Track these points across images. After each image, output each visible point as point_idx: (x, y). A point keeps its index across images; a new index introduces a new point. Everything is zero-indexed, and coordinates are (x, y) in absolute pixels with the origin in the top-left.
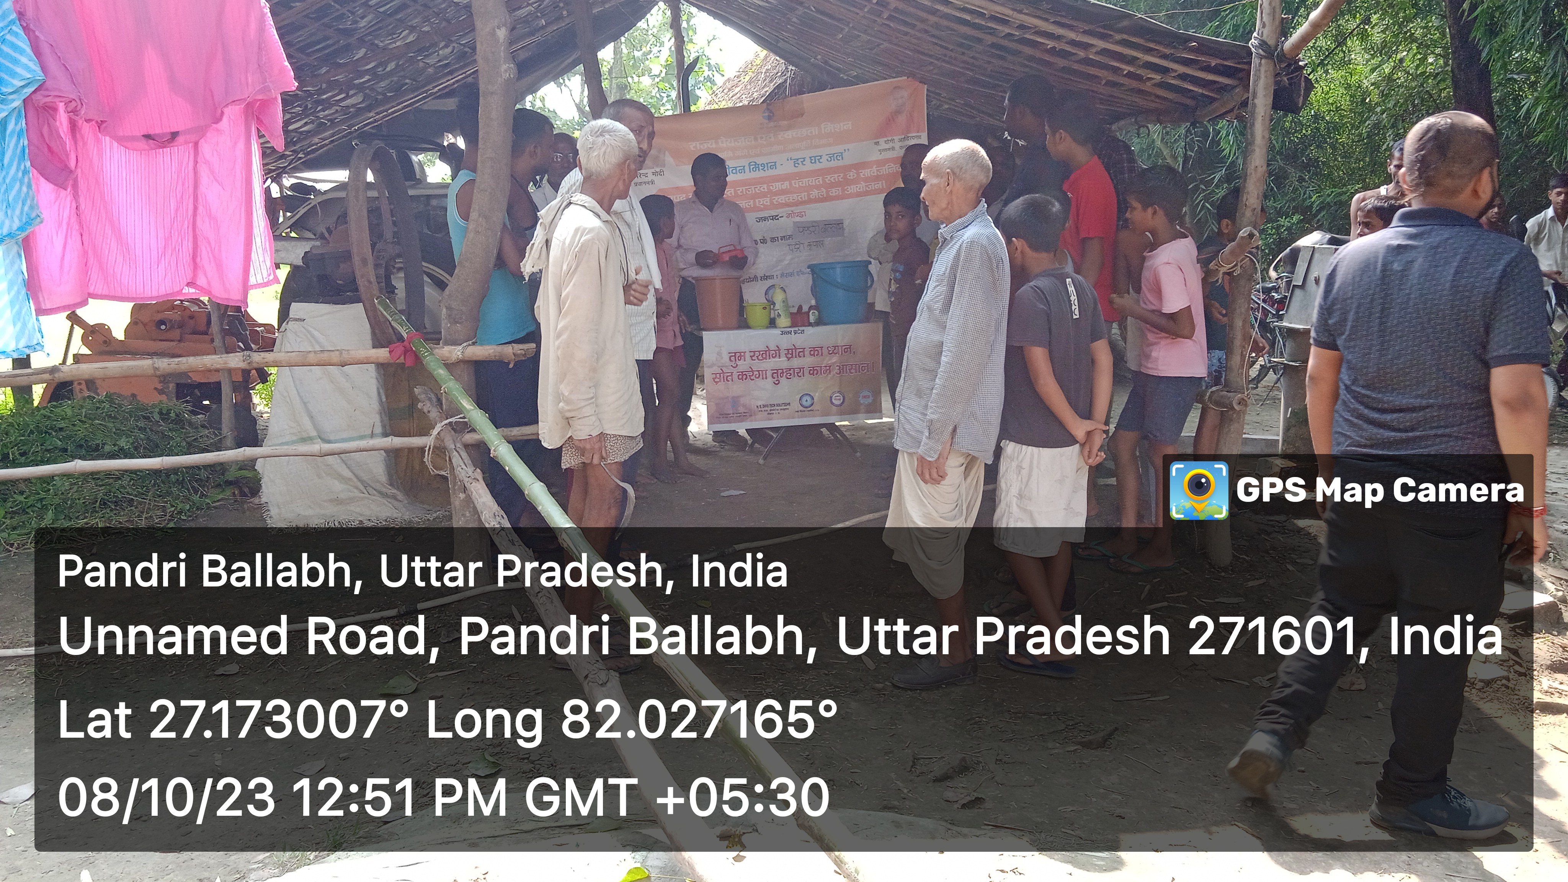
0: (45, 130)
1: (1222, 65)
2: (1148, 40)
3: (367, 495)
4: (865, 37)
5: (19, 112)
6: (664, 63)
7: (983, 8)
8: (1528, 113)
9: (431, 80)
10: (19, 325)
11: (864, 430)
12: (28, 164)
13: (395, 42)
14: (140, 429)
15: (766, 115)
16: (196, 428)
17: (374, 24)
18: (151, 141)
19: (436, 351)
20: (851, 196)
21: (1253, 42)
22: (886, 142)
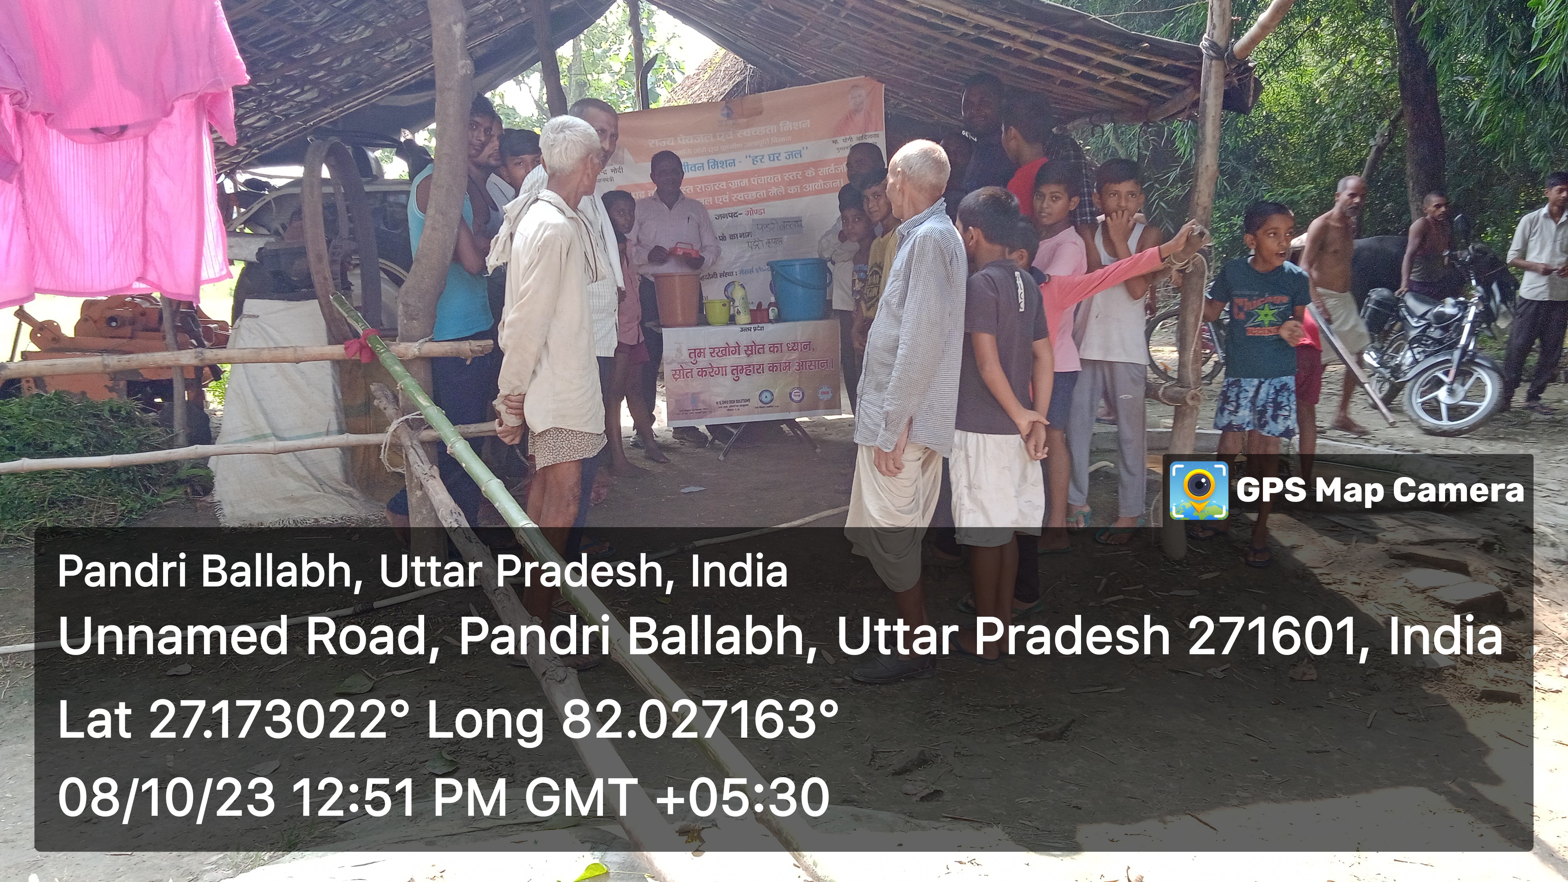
1: (1174, 66)
2: (1103, 41)
3: (322, 493)
4: (823, 36)
6: (624, 61)
7: (939, 8)
8: (1476, 115)
9: (387, 76)
11: (823, 426)
13: (351, 38)
14: (90, 427)
15: (725, 112)
16: (148, 426)
17: (329, 19)
18: (99, 134)
19: (393, 348)
20: (809, 194)
21: (1204, 43)
22: (845, 141)
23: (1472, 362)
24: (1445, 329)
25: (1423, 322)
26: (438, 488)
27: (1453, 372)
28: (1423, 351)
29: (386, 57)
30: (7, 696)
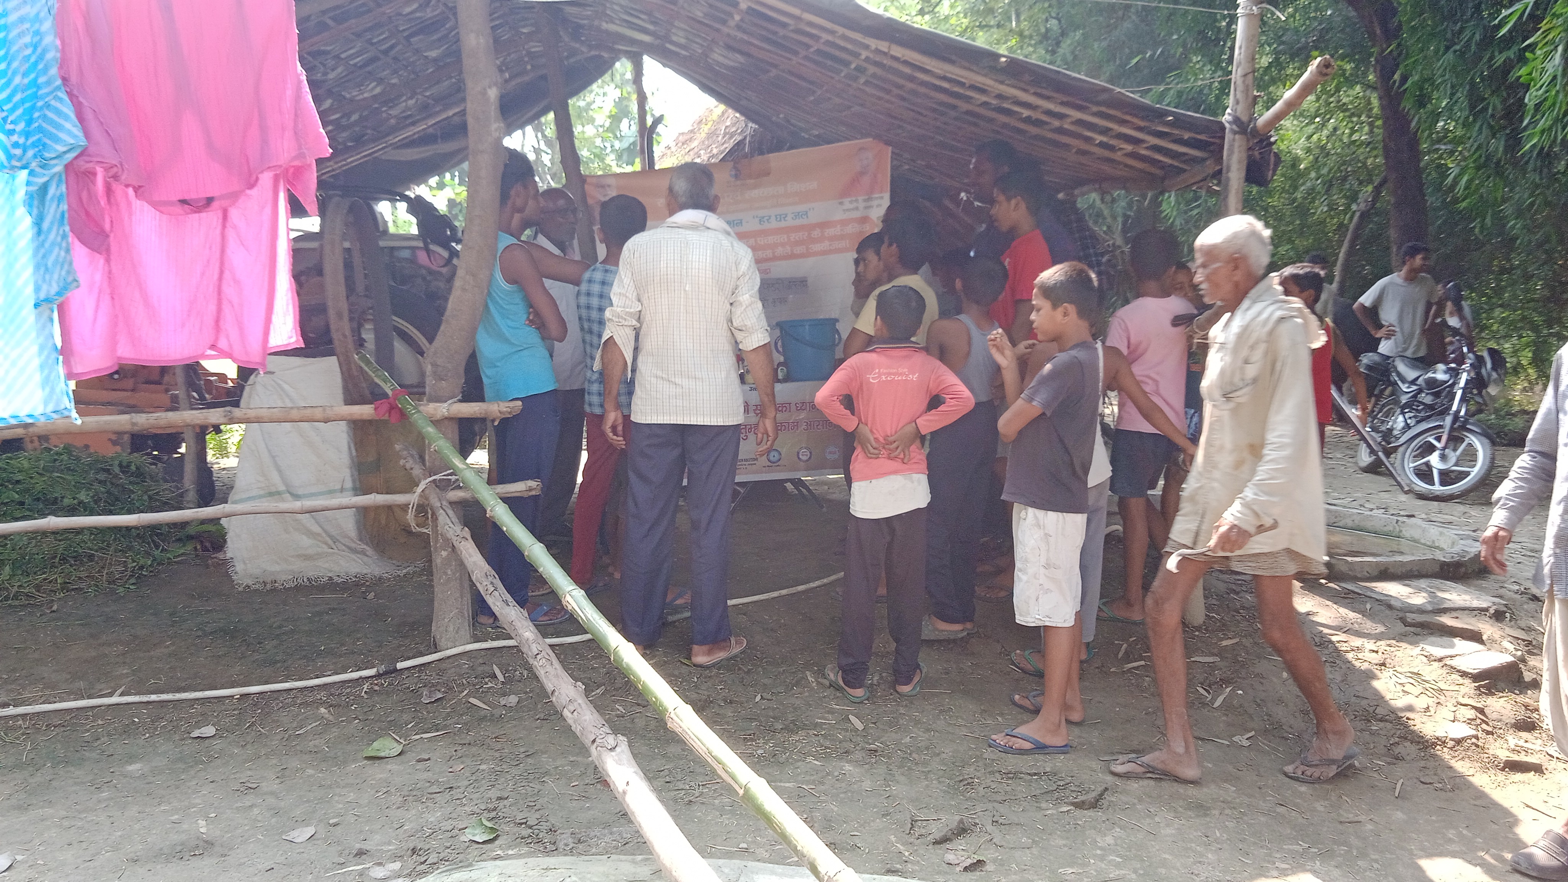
0: (84, 195)
1: (1194, 139)
2: (1127, 113)
3: (336, 551)
4: (837, 100)
5: (60, 176)
6: (608, 114)
7: (962, 77)
8: (1456, 182)
9: (394, 130)
10: (48, 390)
11: (826, 484)
12: (67, 228)
13: (362, 94)
14: (100, 482)
15: (733, 173)
16: (157, 481)
17: (346, 76)
18: (186, 206)
19: (421, 408)
20: (816, 254)
21: (1226, 118)
22: (851, 202)
23: (1463, 428)
24: (1437, 395)
25: (1414, 388)
26: (471, 551)
27: (1444, 438)
28: (1415, 417)
29: (393, 112)
30: (28, 758)
